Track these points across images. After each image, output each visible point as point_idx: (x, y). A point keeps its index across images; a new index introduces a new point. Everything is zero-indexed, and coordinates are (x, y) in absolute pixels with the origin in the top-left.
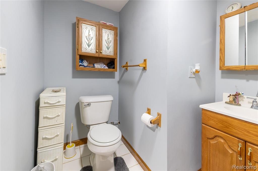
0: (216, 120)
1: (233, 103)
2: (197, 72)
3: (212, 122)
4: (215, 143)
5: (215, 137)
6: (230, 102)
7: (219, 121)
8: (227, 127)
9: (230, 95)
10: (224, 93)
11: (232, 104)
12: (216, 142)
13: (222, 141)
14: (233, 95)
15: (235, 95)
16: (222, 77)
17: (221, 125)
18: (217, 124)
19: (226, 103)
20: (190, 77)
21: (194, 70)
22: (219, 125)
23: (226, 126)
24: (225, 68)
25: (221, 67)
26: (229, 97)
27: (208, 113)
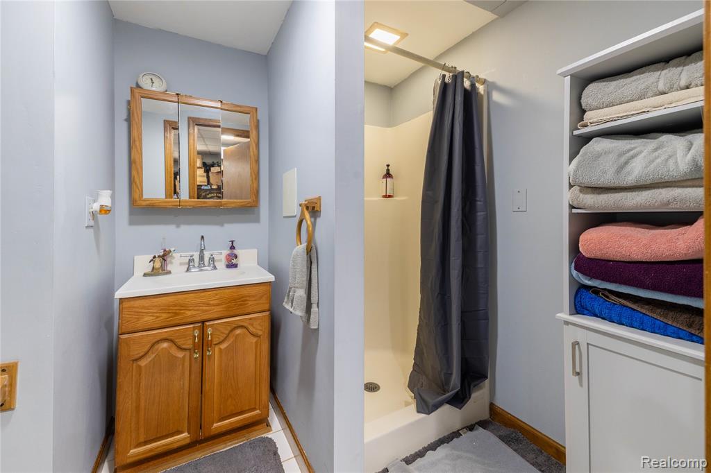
0: (155, 311)
1: (161, 271)
2: (103, 212)
3: (146, 319)
4: (150, 361)
5: (153, 345)
6: (155, 271)
7: (161, 310)
8: (176, 314)
9: (155, 257)
10: (136, 257)
11: (158, 275)
12: (154, 356)
13: (165, 345)
14: (159, 257)
15: (164, 255)
16: (132, 223)
17: (165, 315)
18: (158, 317)
19: (145, 275)
20: (87, 227)
21: (96, 207)
22: (161, 318)
23: (173, 313)
24: (144, 203)
25: (136, 201)
26: (152, 262)
27: (138, 303)
